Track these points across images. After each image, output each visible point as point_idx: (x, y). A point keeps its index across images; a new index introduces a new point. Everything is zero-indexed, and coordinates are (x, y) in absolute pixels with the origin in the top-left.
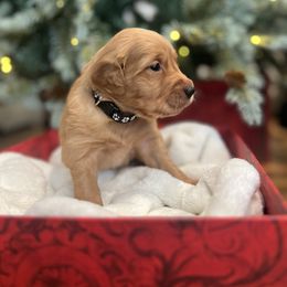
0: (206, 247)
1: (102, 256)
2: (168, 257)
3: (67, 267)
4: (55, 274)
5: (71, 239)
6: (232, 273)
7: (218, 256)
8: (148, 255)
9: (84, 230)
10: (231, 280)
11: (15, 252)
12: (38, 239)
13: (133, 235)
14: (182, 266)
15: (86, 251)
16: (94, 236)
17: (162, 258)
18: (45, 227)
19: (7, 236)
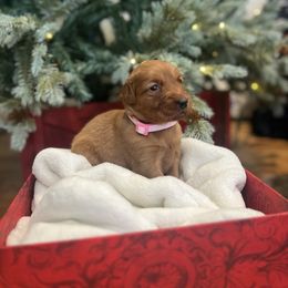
1: (191, 251)
2: (233, 244)
4: (156, 270)
5: (170, 243)
6: (269, 249)
7: (262, 239)
8: (221, 245)
9: (179, 235)
10: (269, 253)
11: (126, 259)
12: (146, 247)
13: (211, 234)
15: (180, 250)
16: (186, 239)
17: (229, 247)
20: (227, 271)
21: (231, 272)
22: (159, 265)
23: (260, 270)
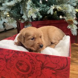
0: (51, 61)
1: (30, 60)
2: (43, 62)
3: (23, 61)
5: (24, 56)
6: (56, 68)
7: (53, 63)
8: (39, 61)
9: (27, 54)
10: (56, 69)
11: (14, 57)
12: (18, 55)
13: (36, 56)
14: (46, 64)
18: (19, 53)
19: (12, 54)
20: (41, 70)
21: (43, 70)
22: (22, 61)
23: (53, 73)
